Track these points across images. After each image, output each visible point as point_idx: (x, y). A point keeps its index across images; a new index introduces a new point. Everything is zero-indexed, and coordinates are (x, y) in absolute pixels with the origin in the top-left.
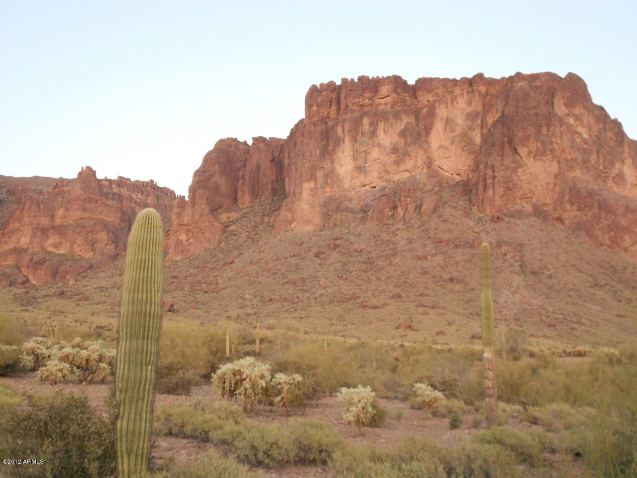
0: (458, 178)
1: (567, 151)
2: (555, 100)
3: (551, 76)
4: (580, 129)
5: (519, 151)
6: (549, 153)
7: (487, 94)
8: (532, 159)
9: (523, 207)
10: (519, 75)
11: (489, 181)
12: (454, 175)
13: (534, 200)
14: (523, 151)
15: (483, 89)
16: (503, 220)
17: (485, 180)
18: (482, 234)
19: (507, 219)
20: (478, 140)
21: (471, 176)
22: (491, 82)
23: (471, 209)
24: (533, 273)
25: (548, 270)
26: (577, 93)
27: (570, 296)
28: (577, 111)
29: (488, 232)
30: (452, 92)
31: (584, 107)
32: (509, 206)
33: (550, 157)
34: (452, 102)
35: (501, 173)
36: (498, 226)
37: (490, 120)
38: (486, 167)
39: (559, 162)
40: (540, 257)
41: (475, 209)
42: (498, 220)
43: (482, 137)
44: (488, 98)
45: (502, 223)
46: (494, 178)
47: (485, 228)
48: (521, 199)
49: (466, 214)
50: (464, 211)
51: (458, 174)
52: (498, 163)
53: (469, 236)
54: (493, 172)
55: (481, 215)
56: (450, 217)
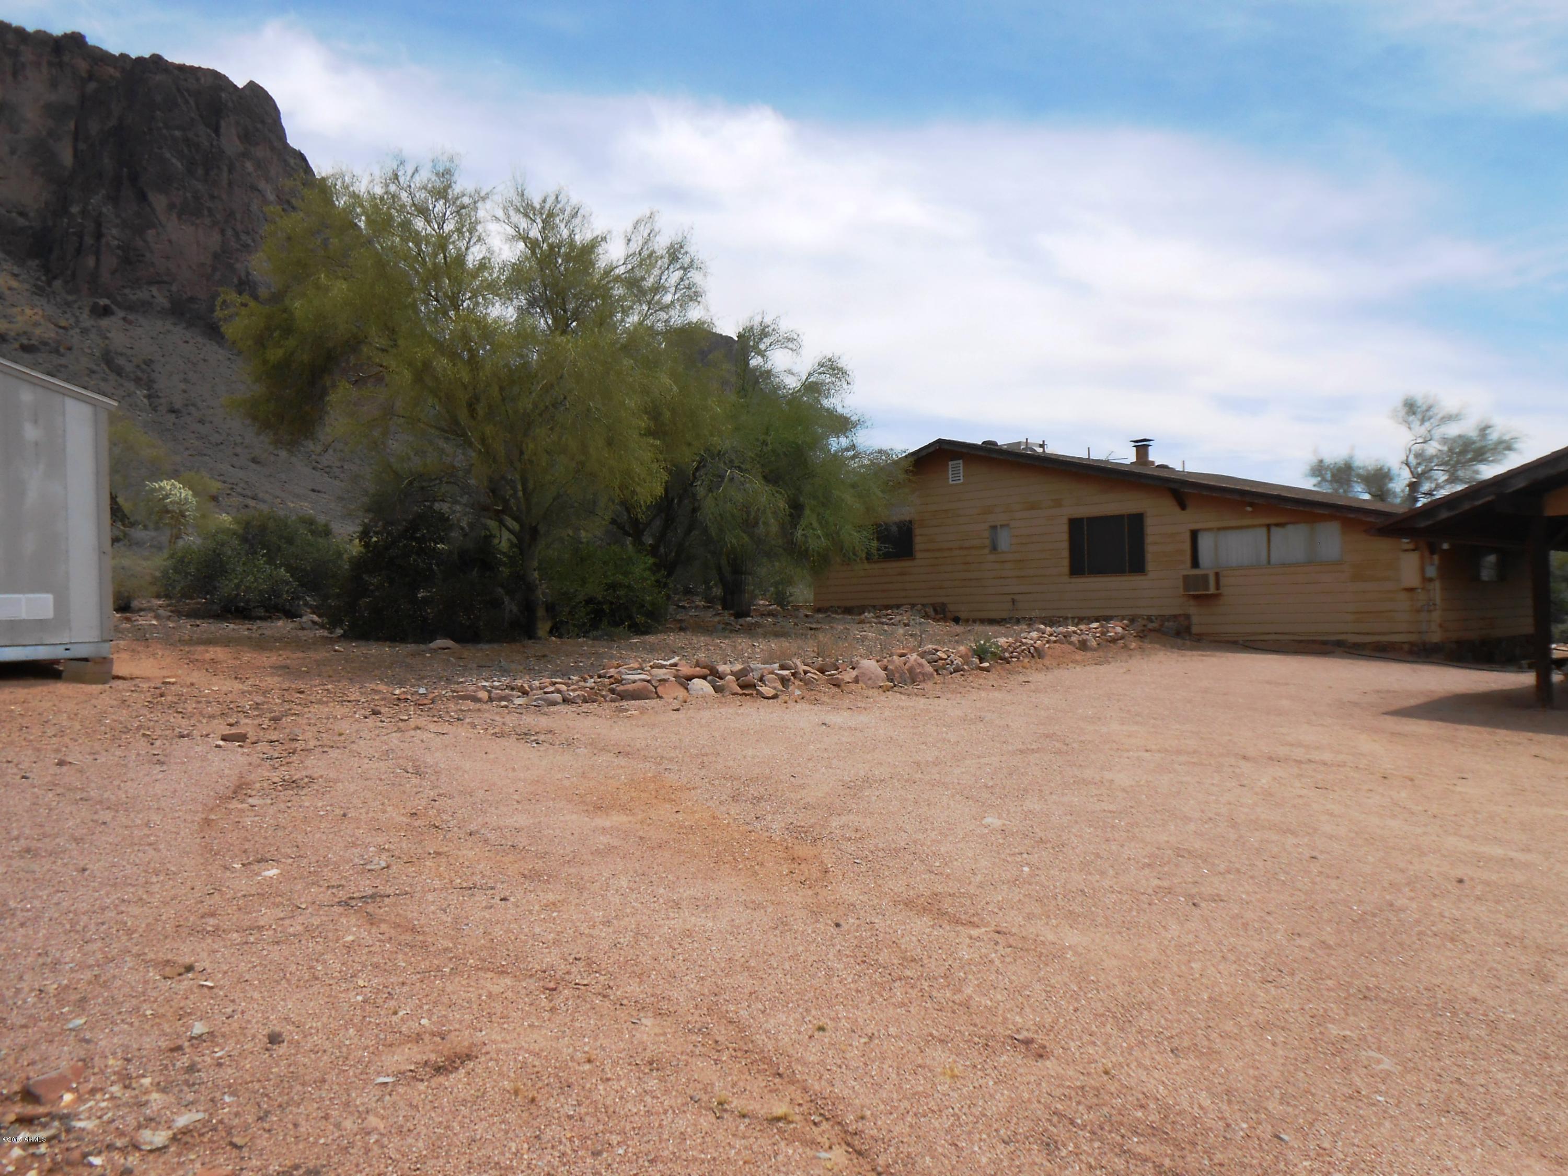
0: (21, 222)
1: (238, 216)
2: (223, 124)
3: (218, 80)
4: (262, 185)
5: (151, 196)
6: (206, 212)
7: (91, 77)
8: (174, 217)
9: (153, 297)
10: (157, 59)
11: (89, 240)
12: (14, 215)
13: (174, 288)
14: (159, 201)
15: (83, 66)
16: (112, 313)
17: (80, 236)
18: (72, 332)
19: (121, 314)
20: (67, 157)
21: (50, 223)
22: (100, 57)
23: (49, 284)
24: (172, 411)
25: (198, 409)
26: (263, 122)
27: (236, 455)
28: (260, 152)
29: (85, 331)
30: (15, 54)
31: (273, 149)
32: (127, 291)
33: (207, 221)
34: (15, 74)
35: (114, 231)
36: (105, 322)
37: (94, 127)
38: (84, 212)
39: (223, 232)
40: (183, 386)
41: (57, 284)
42: (106, 312)
43: (75, 156)
44: (92, 86)
45: (113, 318)
46: (99, 236)
47: (77, 321)
48: (150, 283)
49: (39, 291)
50: (35, 286)
51: (22, 214)
52: (107, 210)
53: (47, 332)
54: (99, 225)
55: (70, 298)
56: (7, 292)
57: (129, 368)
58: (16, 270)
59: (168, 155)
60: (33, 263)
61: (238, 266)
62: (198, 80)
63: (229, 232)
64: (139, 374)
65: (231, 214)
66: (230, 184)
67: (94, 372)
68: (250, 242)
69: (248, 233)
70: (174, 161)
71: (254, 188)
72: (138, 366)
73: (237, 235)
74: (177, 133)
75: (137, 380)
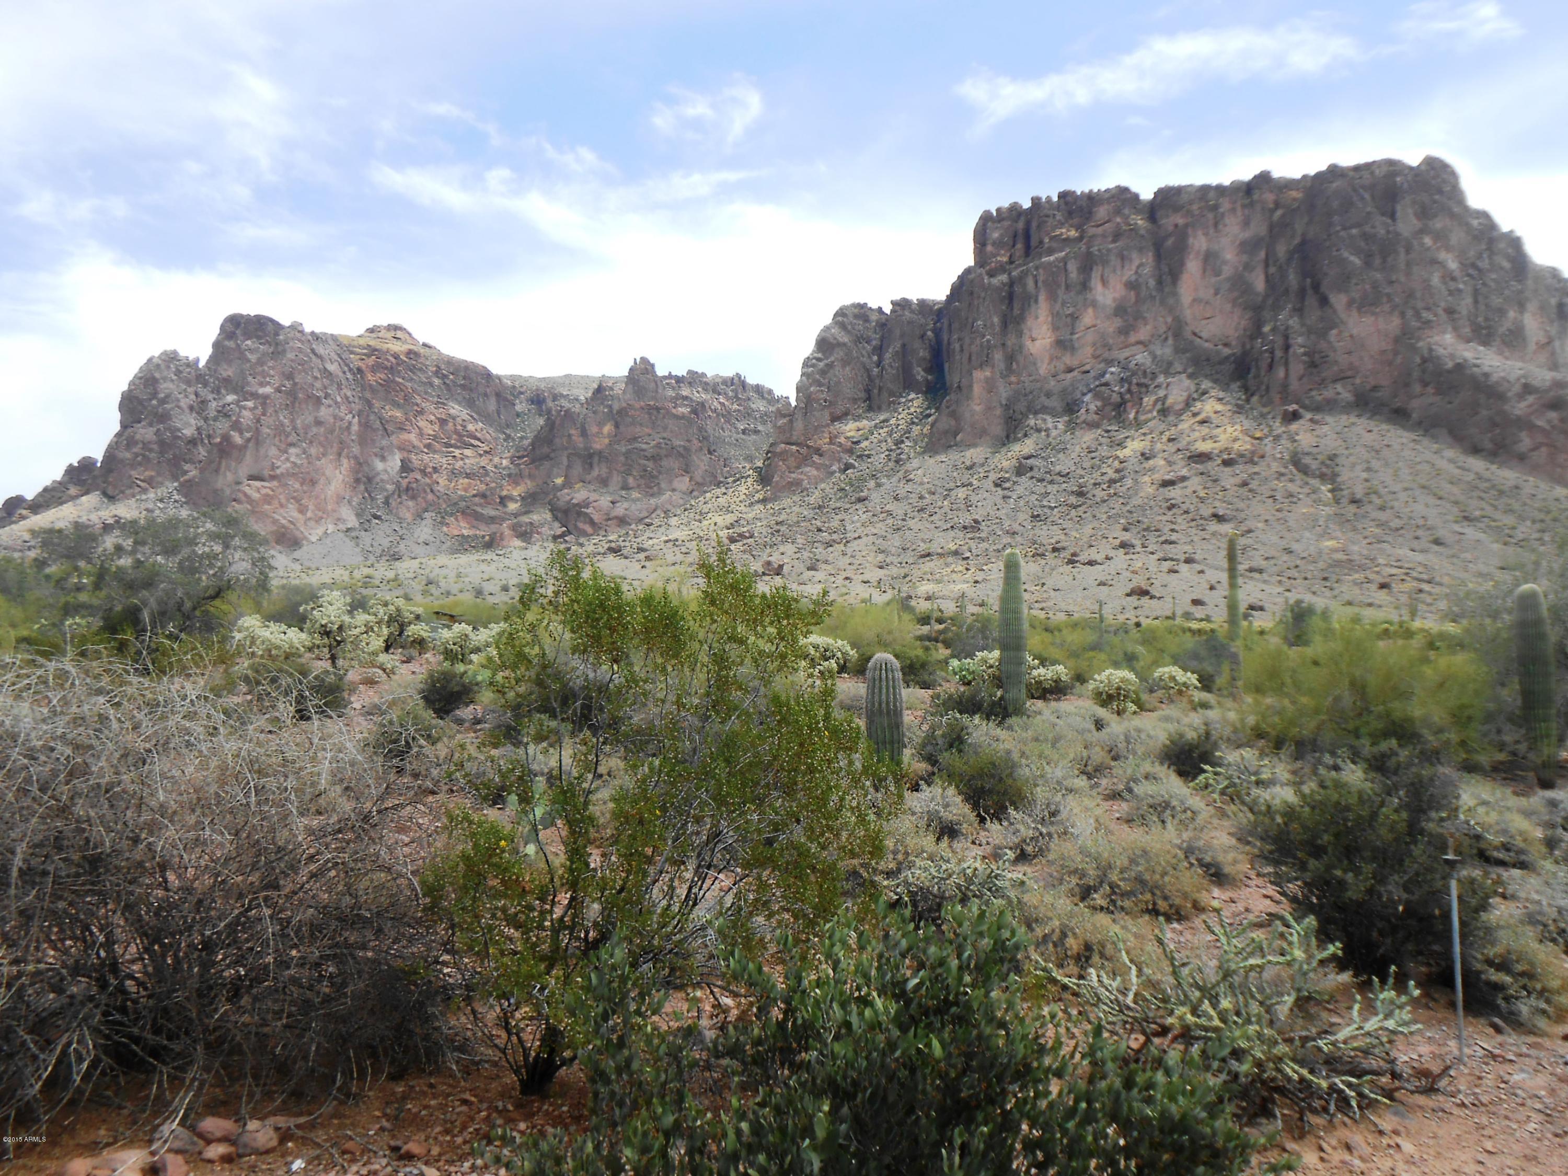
0: (1227, 351)
1: (1418, 295)
2: (1399, 208)
3: (1392, 167)
4: (1443, 255)
5: (1332, 300)
6: (1385, 300)
7: (1277, 205)
8: (1355, 313)
9: (1338, 393)
10: (1333, 169)
11: (1279, 354)
12: (1220, 347)
13: (1358, 381)
14: (1339, 300)
15: (1269, 197)
16: (1301, 417)
17: (1272, 352)
18: (1265, 441)
19: (1308, 416)
20: (1259, 283)
21: (1248, 346)
22: (1288, 184)
23: (1248, 401)
24: (1354, 501)
25: (1380, 497)
26: (1440, 192)
27: (1417, 538)
28: (1438, 224)
29: (1277, 438)
30: (1215, 208)
31: (1452, 215)
32: (1314, 393)
33: (1387, 307)
34: (1216, 225)
35: (1300, 340)
36: (1294, 427)
37: (1281, 250)
38: (1274, 330)
39: (1403, 315)
40: (1365, 475)
41: (1255, 399)
42: (1295, 416)
43: (1267, 280)
44: (1279, 213)
45: (1301, 422)
46: (1287, 347)
47: (1271, 431)
48: (1335, 381)
49: (1239, 409)
50: (1237, 405)
51: (1226, 345)
52: (1294, 322)
53: (1244, 445)
54: (1286, 337)
55: (1265, 410)
56: (1213, 416)
57: (1314, 465)
58: (1221, 394)
59: (1346, 254)
60: (1235, 386)
61: (1421, 344)
62: (1372, 173)
63: (1410, 313)
64: (1324, 470)
65: (1410, 295)
66: (1408, 264)
67: (1283, 475)
68: (1431, 317)
69: (1428, 309)
70: (1352, 258)
71: (1434, 262)
72: (1323, 463)
73: (1417, 315)
74: (1354, 231)
75: (1322, 477)
